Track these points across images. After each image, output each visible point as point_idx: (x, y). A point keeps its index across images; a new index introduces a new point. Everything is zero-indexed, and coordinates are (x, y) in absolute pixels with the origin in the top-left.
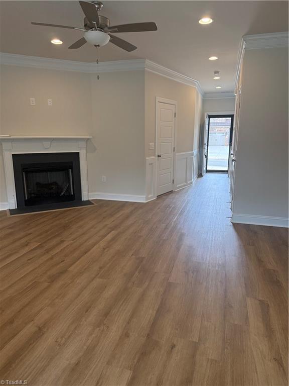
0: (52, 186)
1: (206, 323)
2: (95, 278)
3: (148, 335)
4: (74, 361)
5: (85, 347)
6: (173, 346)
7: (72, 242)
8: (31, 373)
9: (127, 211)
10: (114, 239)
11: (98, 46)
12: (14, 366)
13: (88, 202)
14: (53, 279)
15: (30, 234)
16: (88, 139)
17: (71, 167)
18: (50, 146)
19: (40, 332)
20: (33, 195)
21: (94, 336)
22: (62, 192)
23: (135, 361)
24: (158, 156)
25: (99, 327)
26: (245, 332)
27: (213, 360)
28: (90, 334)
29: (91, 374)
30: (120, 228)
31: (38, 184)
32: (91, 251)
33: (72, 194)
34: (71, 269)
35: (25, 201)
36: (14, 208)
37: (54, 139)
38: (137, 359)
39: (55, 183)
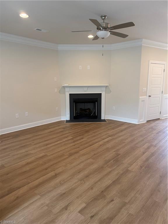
0: (87, 110)
1: (138, 195)
2: (90, 158)
3: (102, 191)
4: (63, 192)
5: (71, 188)
6: (112, 200)
7: (87, 139)
8: (45, 191)
9: (123, 127)
10: (108, 142)
11: (104, 38)
12: (40, 186)
13: (104, 120)
14: (71, 155)
15: (70, 132)
16: (107, 86)
17: (97, 101)
18: (87, 90)
19: (56, 176)
20: (78, 114)
21: (76, 184)
22: (91, 114)
23: (90, 201)
24: (149, 96)
25: (81, 181)
26: (160, 206)
27: (131, 214)
28: (76, 183)
29: (68, 200)
30: (114, 136)
31: (81, 109)
32: (94, 145)
33: (96, 115)
34: (80, 152)
35: (74, 117)
36: (69, 120)
37: (89, 87)
38: (91, 200)
39: (89, 109)
